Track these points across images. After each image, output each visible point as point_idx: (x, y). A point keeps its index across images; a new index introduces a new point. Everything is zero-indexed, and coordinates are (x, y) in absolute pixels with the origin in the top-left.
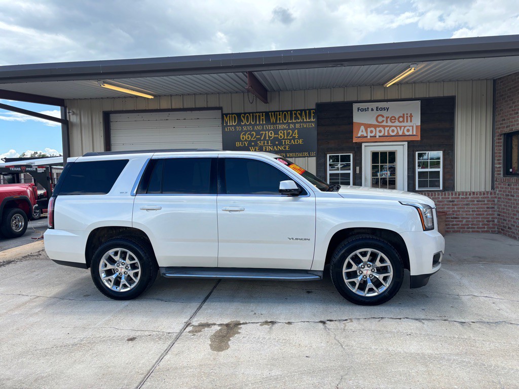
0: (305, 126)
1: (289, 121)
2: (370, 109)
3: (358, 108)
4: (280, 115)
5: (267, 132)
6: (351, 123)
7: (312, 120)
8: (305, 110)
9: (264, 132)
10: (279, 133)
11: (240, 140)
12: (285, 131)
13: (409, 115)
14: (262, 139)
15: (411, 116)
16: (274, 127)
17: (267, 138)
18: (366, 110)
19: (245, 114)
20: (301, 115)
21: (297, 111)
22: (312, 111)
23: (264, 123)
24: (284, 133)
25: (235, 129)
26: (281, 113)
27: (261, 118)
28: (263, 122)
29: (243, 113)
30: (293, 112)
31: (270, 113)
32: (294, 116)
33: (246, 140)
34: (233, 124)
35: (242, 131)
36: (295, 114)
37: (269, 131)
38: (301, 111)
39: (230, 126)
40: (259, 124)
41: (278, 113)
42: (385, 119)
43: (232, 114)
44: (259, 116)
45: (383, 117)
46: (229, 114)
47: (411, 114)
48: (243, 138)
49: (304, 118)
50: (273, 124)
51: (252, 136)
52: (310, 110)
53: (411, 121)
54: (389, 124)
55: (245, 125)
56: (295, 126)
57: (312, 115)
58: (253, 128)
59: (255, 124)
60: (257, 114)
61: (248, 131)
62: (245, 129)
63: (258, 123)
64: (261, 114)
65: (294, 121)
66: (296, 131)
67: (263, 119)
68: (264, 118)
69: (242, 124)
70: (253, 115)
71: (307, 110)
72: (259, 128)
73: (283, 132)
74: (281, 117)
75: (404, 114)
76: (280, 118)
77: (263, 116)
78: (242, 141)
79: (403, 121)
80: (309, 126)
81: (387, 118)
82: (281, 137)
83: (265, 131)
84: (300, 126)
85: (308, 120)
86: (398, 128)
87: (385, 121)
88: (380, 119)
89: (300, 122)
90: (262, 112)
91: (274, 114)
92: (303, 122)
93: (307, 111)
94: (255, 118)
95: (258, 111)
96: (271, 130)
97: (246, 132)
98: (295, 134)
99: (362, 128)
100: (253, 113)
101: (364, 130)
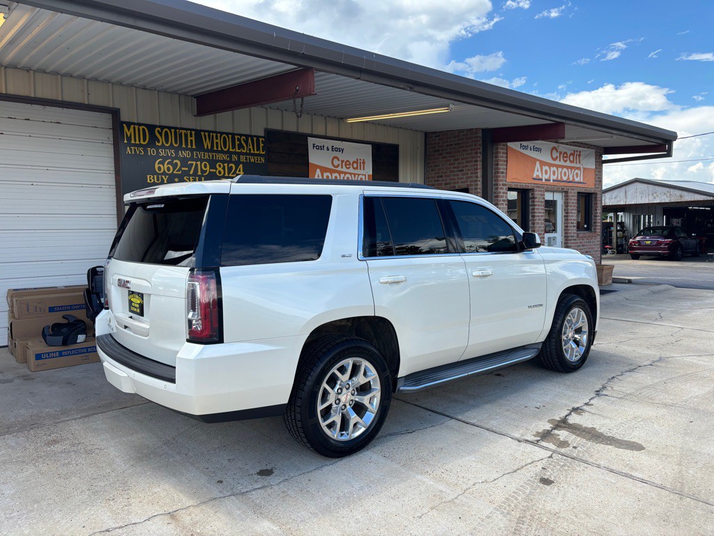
0: (252, 160)
1: (231, 150)
2: (325, 148)
3: (314, 144)
4: (217, 139)
5: (199, 163)
6: (307, 163)
7: (261, 153)
8: (252, 137)
9: (194, 163)
10: (218, 164)
11: (154, 173)
12: (226, 165)
13: (362, 161)
14: (191, 173)
15: (364, 163)
16: (209, 156)
17: (199, 173)
18: (321, 148)
19: (162, 127)
20: (246, 142)
21: (241, 135)
22: (261, 139)
23: (194, 147)
24: (224, 167)
25: (146, 152)
26: (219, 135)
27: (189, 138)
28: (192, 145)
29: (159, 127)
30: (236, 137)
31: (202, 133)
32: (237, 143)
33: (164, 173)
34: (142, 142)
35: (158, 156)
36: (239, 140)
37: (202, 161)
38: (247, 136)
39: (135, 145)
40: (186, 149)
41: (214, 135)
42: (340, 163)
43: (140, 125)
44: (186, 135)
45: (339, 160)
46: (134, 124)
47: (364, 160)
48: (159, 168)
49: (251, 147)
50: (208, 150)
51: (175, 166)
52: (258, 137)
53: (364, 169)
54: (344, 169)
55: (163, 147)
56: (239, 158)
57: (261, 145)
58: (177, 153)
59: (180, 148)
60: (183, 132)
61: (168, 157)
62: (162, 154)
63: (184, 146)
64: (189, 132)
65: (237, 150)
66: (241, 166)
67: (191, 141)
68: (193, 138)
69: (157, 144)
70: (175, 133)
71: (255, 136)
72: (186, 154)
73: (222, 166)
74: (218, 141)
75: (357, 159)
76: (217, 143)
77: (191, 136)
78: (158, 174)
79: (357, 168)
80: (257, 160)
81: (342, 161)
82: (220, 172)
83: (196, 160)
84: (246, 159)
85: (256, 152)
86: (353, 176)
87: (340, 166)
88: (336, 162)
89: (246, 154)
90: (191, 130)
91: (209, 135)
92: (250, 154)
93: (255, 139)
94: (178, 137)
95: (183, 127)
96: (205, 160)
97: (165, 159)
98: (240, 171)
99: (318, 171)
100: (176, 128)
101: (320, 175)
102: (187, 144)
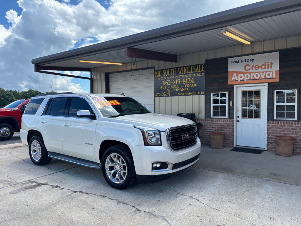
0: (198, 75)
1: (189, 73)
2: (240, 61)
3: (232, 61)
4: (184, 69)
5: (176, 80)
6: (227, 71)
7: (202, 71)
8: (198, 65)
9: (175, 80)
10: (183, 80)
11: (163, 86)
12: (187, 79)
13: (270, 63)
14: (174, 84)
15: (271, 64)
16: (180, 77)
17: (177, 84)
18: (237, 62)
19: (165, 69)
20: (196, 68)
21: (193, 66)
22: (202, 65)
23: (175, 74)
24: (186, 80)
25: (160, 79)
26: (184, 68)
27: (174, 71)
28: (174, 74)
30: (191, 67)
31: (178, 68)
32: (192, 69)
33: (165, 85)
34: (160, 76)
35: (164, 80)
36: (193, 68)
37: (177, 79)
38: (196, 65)
39: (158, 77)
40: (173, 75)
41: (183, 68)
42: (251, 67)
43: (159, 70)
44: (173, 70)
45: (249, 66)
46: (158, 70)
47: (271, 62)
48: (164, 84)
49: (198, 70)
50: (180, 75)
51: (169, 82)
52: (201, 65)
53: (271, 68)
54: (254, 70)
55: (165, 76)
56: (192, 75)
57: (203, 67)
58: (169, 78)
59: (171, 76)
60: (172, 69)
61: (167, 80)
62: (165, 79)
63: (172, 75)
64: (174, 69)
65: (192, 72)
66: (193, 78)
67: (174, 72)
68: (175, 71)
69: (164, 76)
70: (169, 70)
71: (200, 65)
72: (172, 77)
73: (185, 80)
74: (184, 70)
75: (265, 63)
76: (184, 71)
77: (174, 70)
78: (164, 86)
79: (265, 68)
80: (200, 75)
81: (253, 66)
82: (184, 82)
83: (176, 79)
84: (195, 75)
85: (200, 71)
86: (261, 73)
87: (251, 69)
88: (247, 68)
89: (196, 73)
90: (174, 68)
91: (181, 69)
92: (198, 73)
93: (200, 66)
94: (170, 72)
96: (179, 78)
98: (192, 81)
99: (235, 74)
100: (169, 69)
101: (236, 76)
102: (173, 74)
